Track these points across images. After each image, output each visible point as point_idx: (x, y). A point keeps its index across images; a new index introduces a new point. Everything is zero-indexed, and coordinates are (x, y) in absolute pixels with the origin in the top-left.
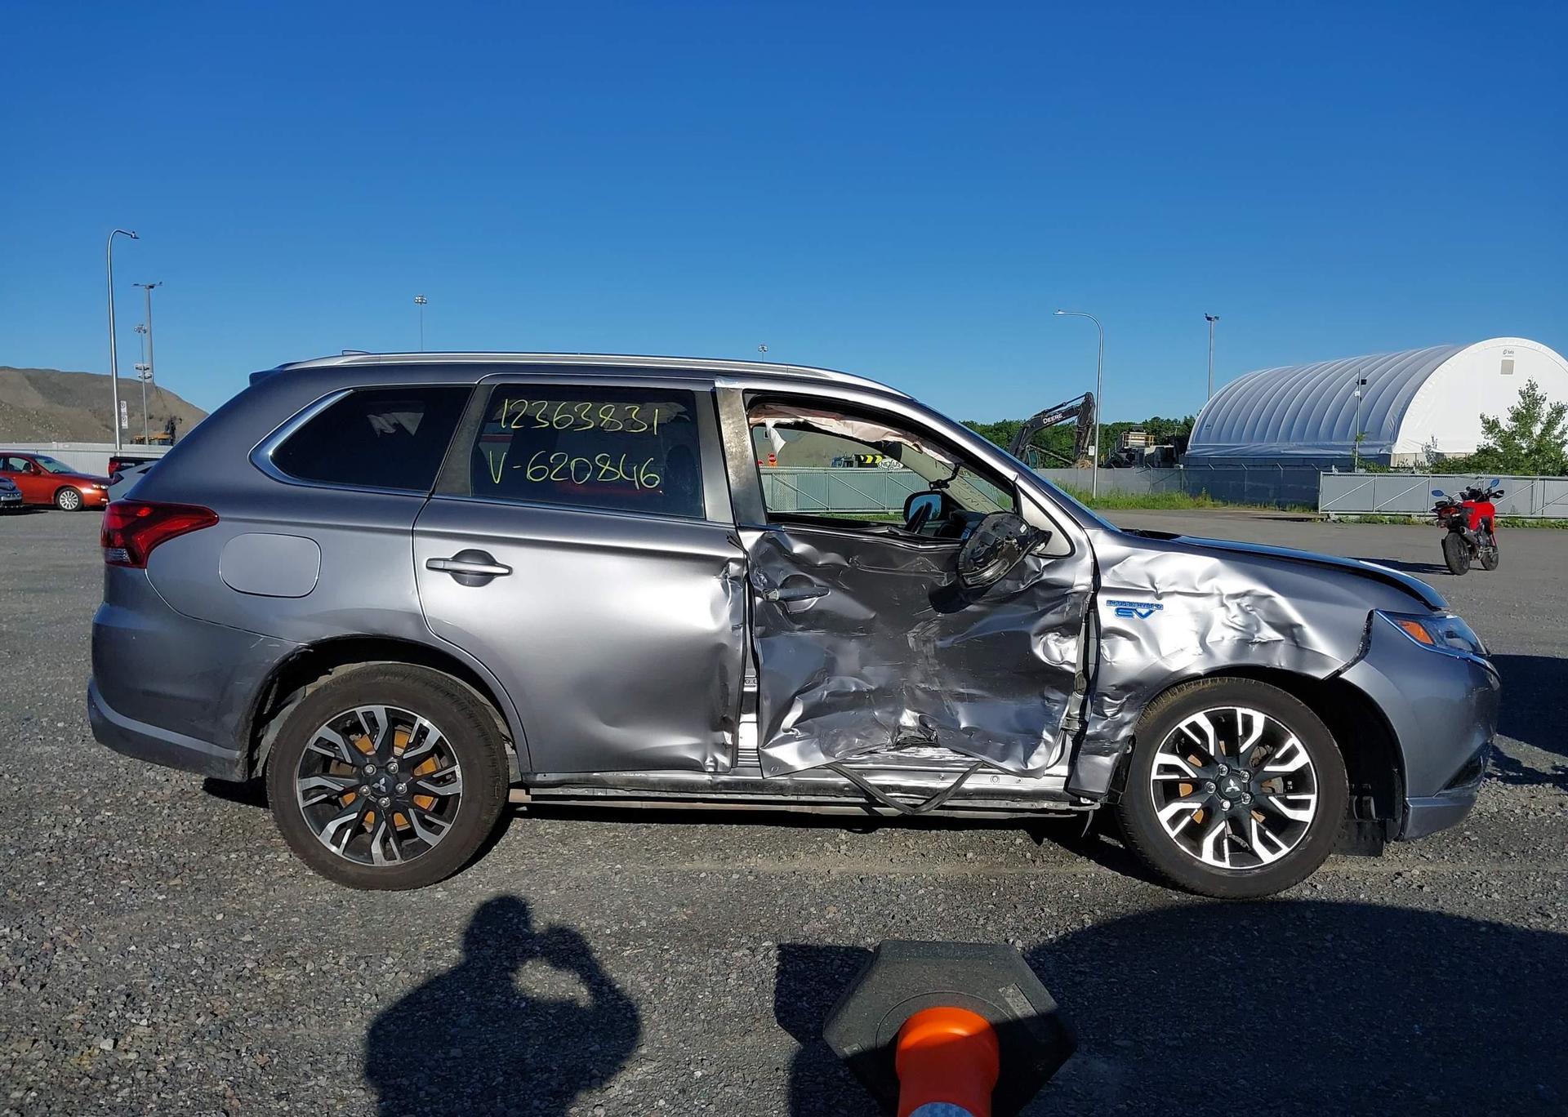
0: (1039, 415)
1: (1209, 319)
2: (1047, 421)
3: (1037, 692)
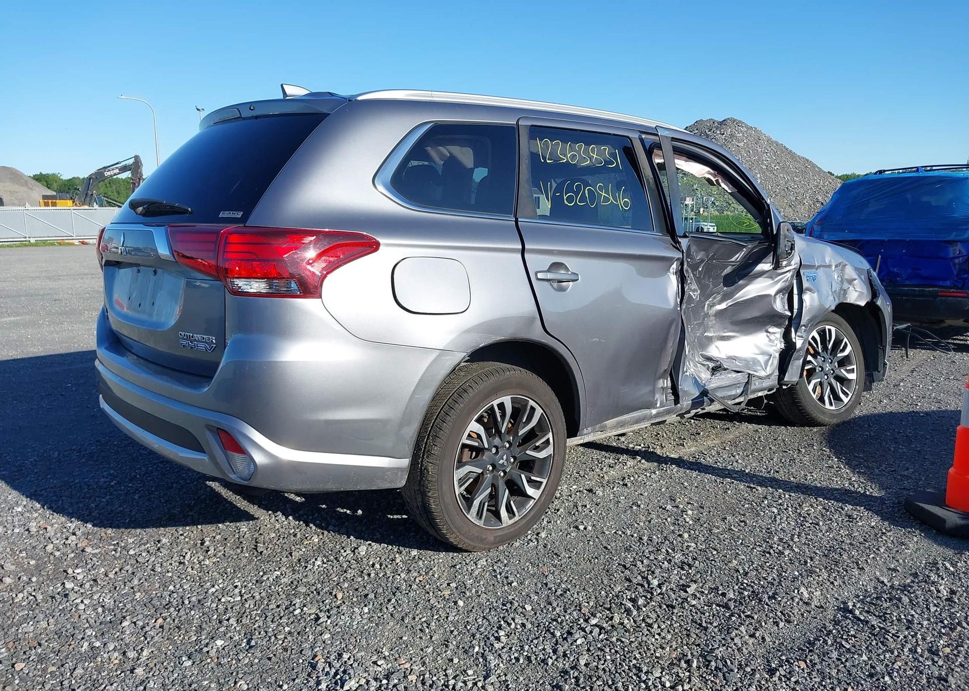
0: (101, 169)
1: (198, 110)
2: (107, 174)
3: (764, 330)
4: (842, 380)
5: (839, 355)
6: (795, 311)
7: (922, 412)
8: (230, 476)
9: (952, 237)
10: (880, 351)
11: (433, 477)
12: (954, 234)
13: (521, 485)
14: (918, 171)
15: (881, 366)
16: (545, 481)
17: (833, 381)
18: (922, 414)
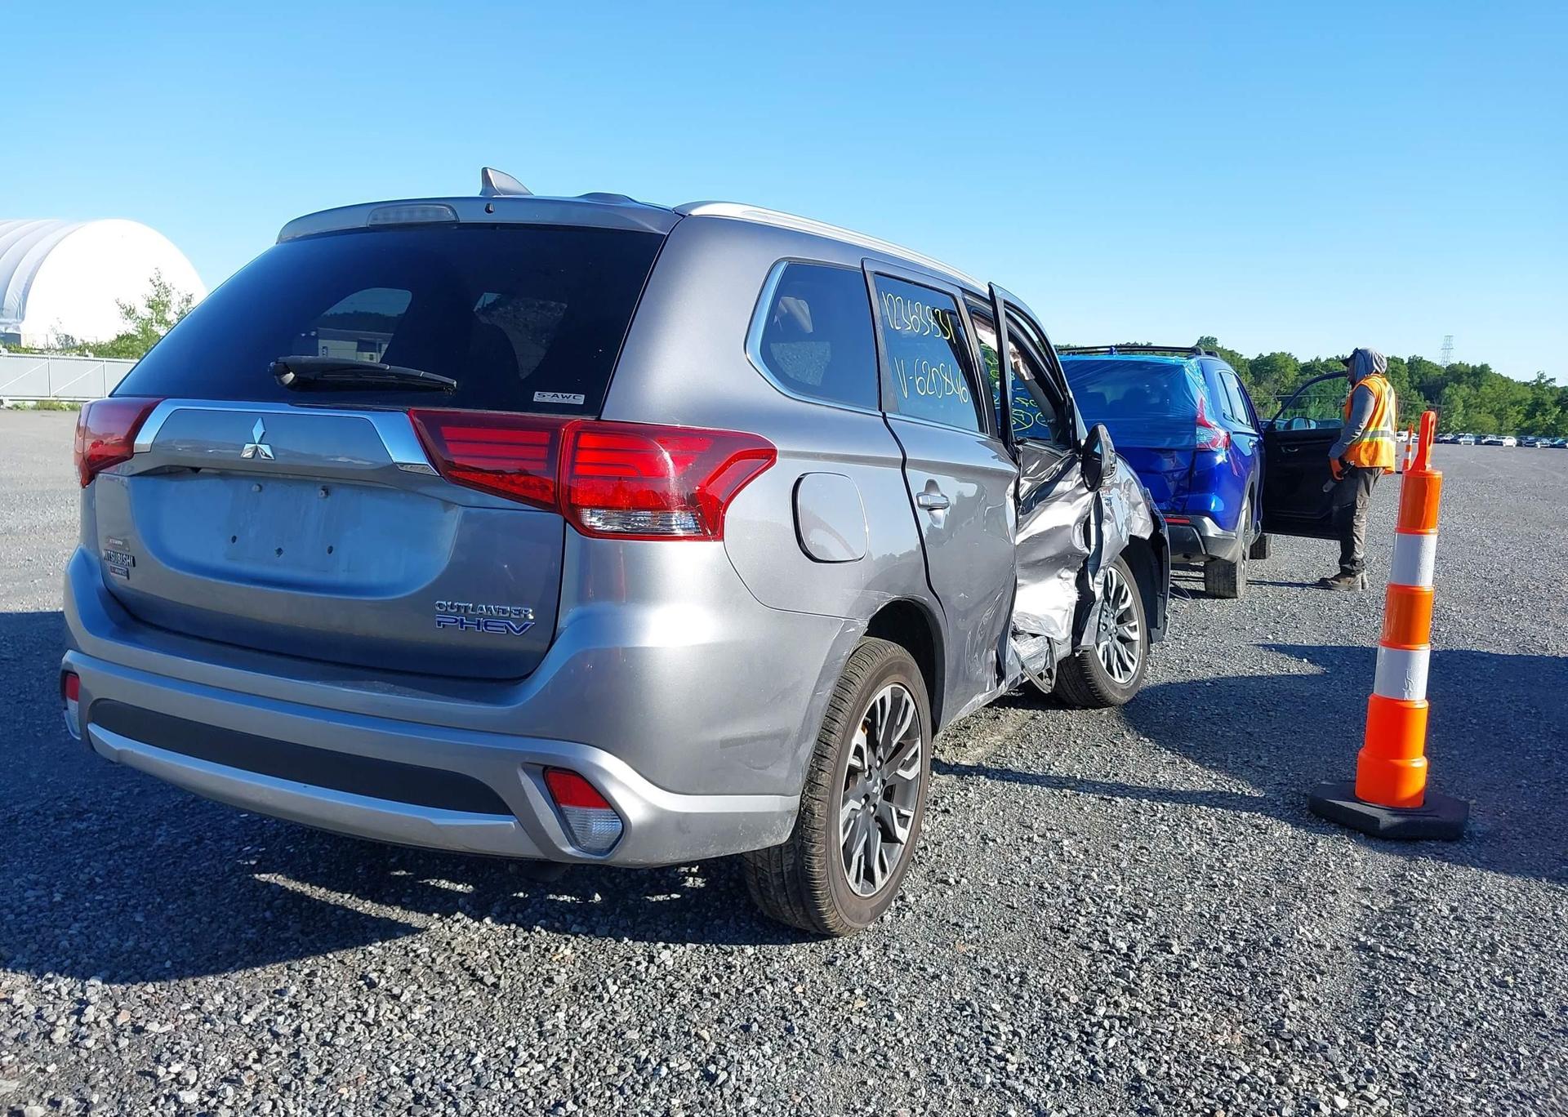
3: (1056, 575)
4: (1124, 640)
5: (1121, 608)
6: (1093, 547)
7: (1208, 681)
8: (563, 849)
9: (1166, 443)
10: (1160, 600)
11: (821, 822)
12: (1169, 440)
13: (890, 824)
14: (1111, 352)
15: (1160, 620)
16: (911, 814)
17: (1118, 643)
18: (1208, 684)
